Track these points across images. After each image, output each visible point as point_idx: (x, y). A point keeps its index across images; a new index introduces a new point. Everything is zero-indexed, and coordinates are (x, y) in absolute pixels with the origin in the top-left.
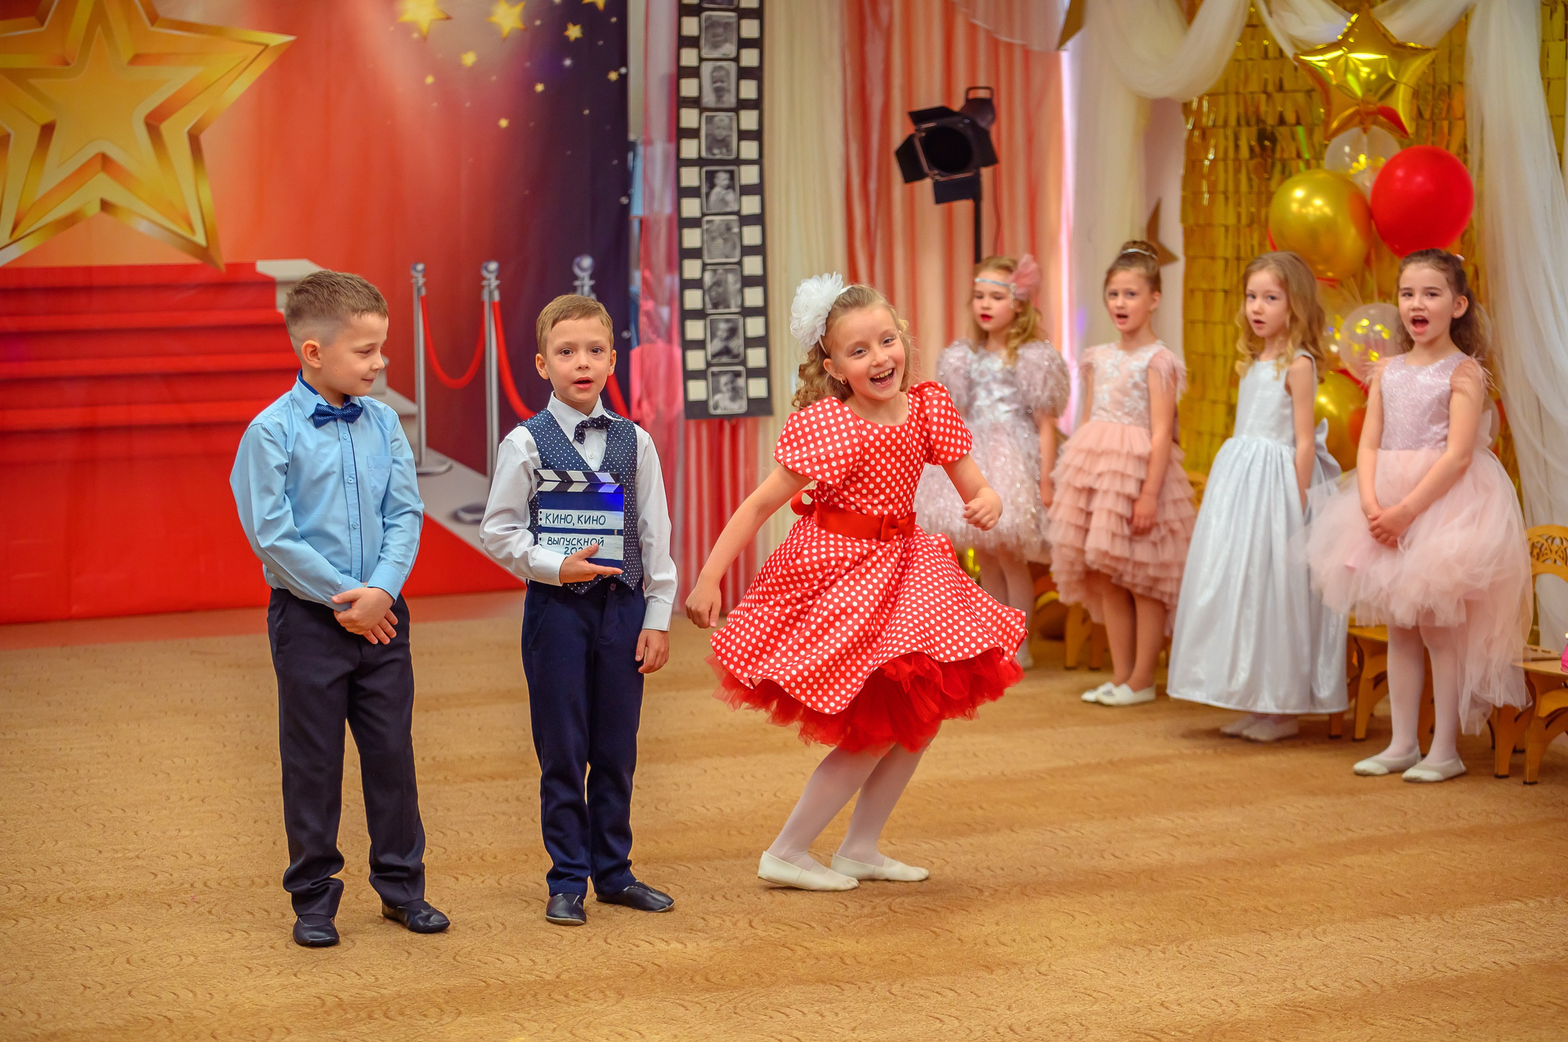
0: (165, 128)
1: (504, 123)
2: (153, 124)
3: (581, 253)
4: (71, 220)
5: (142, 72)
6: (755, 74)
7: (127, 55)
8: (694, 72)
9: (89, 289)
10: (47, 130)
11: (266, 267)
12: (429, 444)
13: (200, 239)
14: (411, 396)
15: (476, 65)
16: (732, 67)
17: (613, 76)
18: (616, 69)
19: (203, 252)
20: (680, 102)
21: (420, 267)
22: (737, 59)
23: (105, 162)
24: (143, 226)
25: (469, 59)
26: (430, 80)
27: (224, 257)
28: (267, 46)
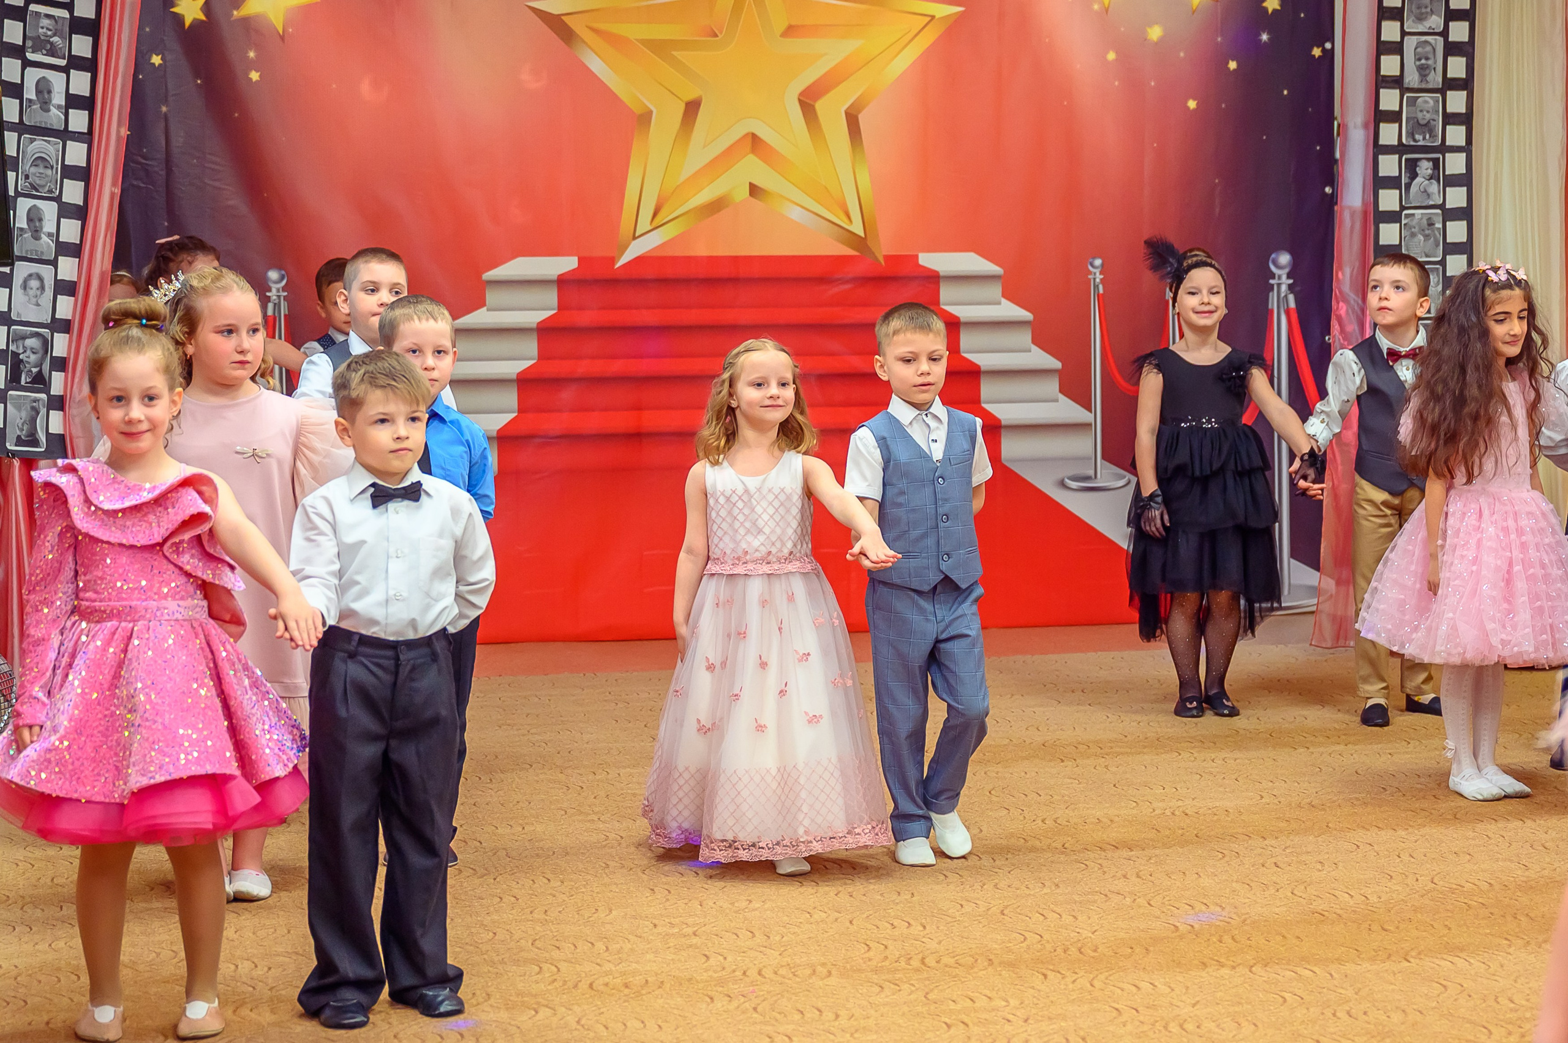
0: (820, 106)
1: (1192, 104)
2: (807, 103)
3: (1278, 248)
4: (716, 206)
5: (796, 45)
6: (1466, 50)
7: (780, 25)
8: (1396, 48)
9: (734, 281)
10: (692, 108)
11: (929, 260)
12: (1104, 457)
13: (858, 229)
14: (1085, 403)
15: (1161, 40)
16: (1440, 41)
17: (1317, 52)
18: (1321, 45)
19: (860, 243)
20: (1381, 82)
21: (1098, 262)
22: (1445, 33)
23: (755, 142)
24: (795, 214)
25: (1155, 33)
26: (1111, 56)
27: (884, 248)
28: (933, 17)
